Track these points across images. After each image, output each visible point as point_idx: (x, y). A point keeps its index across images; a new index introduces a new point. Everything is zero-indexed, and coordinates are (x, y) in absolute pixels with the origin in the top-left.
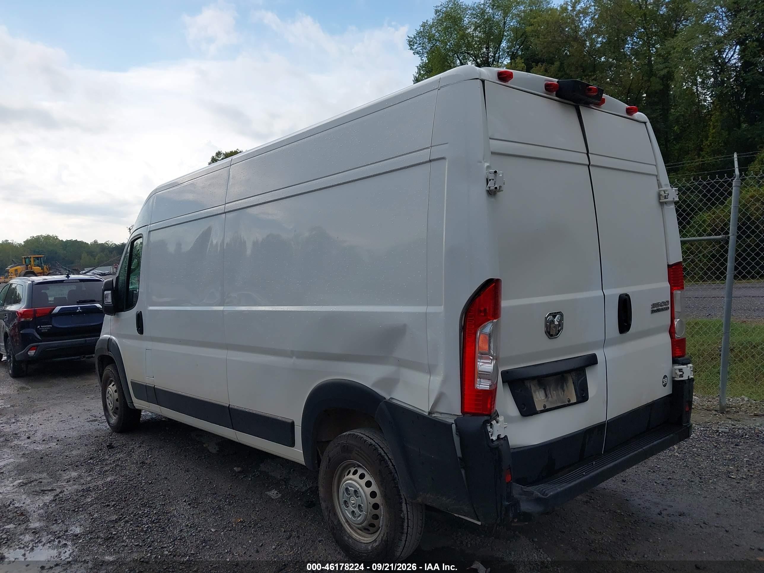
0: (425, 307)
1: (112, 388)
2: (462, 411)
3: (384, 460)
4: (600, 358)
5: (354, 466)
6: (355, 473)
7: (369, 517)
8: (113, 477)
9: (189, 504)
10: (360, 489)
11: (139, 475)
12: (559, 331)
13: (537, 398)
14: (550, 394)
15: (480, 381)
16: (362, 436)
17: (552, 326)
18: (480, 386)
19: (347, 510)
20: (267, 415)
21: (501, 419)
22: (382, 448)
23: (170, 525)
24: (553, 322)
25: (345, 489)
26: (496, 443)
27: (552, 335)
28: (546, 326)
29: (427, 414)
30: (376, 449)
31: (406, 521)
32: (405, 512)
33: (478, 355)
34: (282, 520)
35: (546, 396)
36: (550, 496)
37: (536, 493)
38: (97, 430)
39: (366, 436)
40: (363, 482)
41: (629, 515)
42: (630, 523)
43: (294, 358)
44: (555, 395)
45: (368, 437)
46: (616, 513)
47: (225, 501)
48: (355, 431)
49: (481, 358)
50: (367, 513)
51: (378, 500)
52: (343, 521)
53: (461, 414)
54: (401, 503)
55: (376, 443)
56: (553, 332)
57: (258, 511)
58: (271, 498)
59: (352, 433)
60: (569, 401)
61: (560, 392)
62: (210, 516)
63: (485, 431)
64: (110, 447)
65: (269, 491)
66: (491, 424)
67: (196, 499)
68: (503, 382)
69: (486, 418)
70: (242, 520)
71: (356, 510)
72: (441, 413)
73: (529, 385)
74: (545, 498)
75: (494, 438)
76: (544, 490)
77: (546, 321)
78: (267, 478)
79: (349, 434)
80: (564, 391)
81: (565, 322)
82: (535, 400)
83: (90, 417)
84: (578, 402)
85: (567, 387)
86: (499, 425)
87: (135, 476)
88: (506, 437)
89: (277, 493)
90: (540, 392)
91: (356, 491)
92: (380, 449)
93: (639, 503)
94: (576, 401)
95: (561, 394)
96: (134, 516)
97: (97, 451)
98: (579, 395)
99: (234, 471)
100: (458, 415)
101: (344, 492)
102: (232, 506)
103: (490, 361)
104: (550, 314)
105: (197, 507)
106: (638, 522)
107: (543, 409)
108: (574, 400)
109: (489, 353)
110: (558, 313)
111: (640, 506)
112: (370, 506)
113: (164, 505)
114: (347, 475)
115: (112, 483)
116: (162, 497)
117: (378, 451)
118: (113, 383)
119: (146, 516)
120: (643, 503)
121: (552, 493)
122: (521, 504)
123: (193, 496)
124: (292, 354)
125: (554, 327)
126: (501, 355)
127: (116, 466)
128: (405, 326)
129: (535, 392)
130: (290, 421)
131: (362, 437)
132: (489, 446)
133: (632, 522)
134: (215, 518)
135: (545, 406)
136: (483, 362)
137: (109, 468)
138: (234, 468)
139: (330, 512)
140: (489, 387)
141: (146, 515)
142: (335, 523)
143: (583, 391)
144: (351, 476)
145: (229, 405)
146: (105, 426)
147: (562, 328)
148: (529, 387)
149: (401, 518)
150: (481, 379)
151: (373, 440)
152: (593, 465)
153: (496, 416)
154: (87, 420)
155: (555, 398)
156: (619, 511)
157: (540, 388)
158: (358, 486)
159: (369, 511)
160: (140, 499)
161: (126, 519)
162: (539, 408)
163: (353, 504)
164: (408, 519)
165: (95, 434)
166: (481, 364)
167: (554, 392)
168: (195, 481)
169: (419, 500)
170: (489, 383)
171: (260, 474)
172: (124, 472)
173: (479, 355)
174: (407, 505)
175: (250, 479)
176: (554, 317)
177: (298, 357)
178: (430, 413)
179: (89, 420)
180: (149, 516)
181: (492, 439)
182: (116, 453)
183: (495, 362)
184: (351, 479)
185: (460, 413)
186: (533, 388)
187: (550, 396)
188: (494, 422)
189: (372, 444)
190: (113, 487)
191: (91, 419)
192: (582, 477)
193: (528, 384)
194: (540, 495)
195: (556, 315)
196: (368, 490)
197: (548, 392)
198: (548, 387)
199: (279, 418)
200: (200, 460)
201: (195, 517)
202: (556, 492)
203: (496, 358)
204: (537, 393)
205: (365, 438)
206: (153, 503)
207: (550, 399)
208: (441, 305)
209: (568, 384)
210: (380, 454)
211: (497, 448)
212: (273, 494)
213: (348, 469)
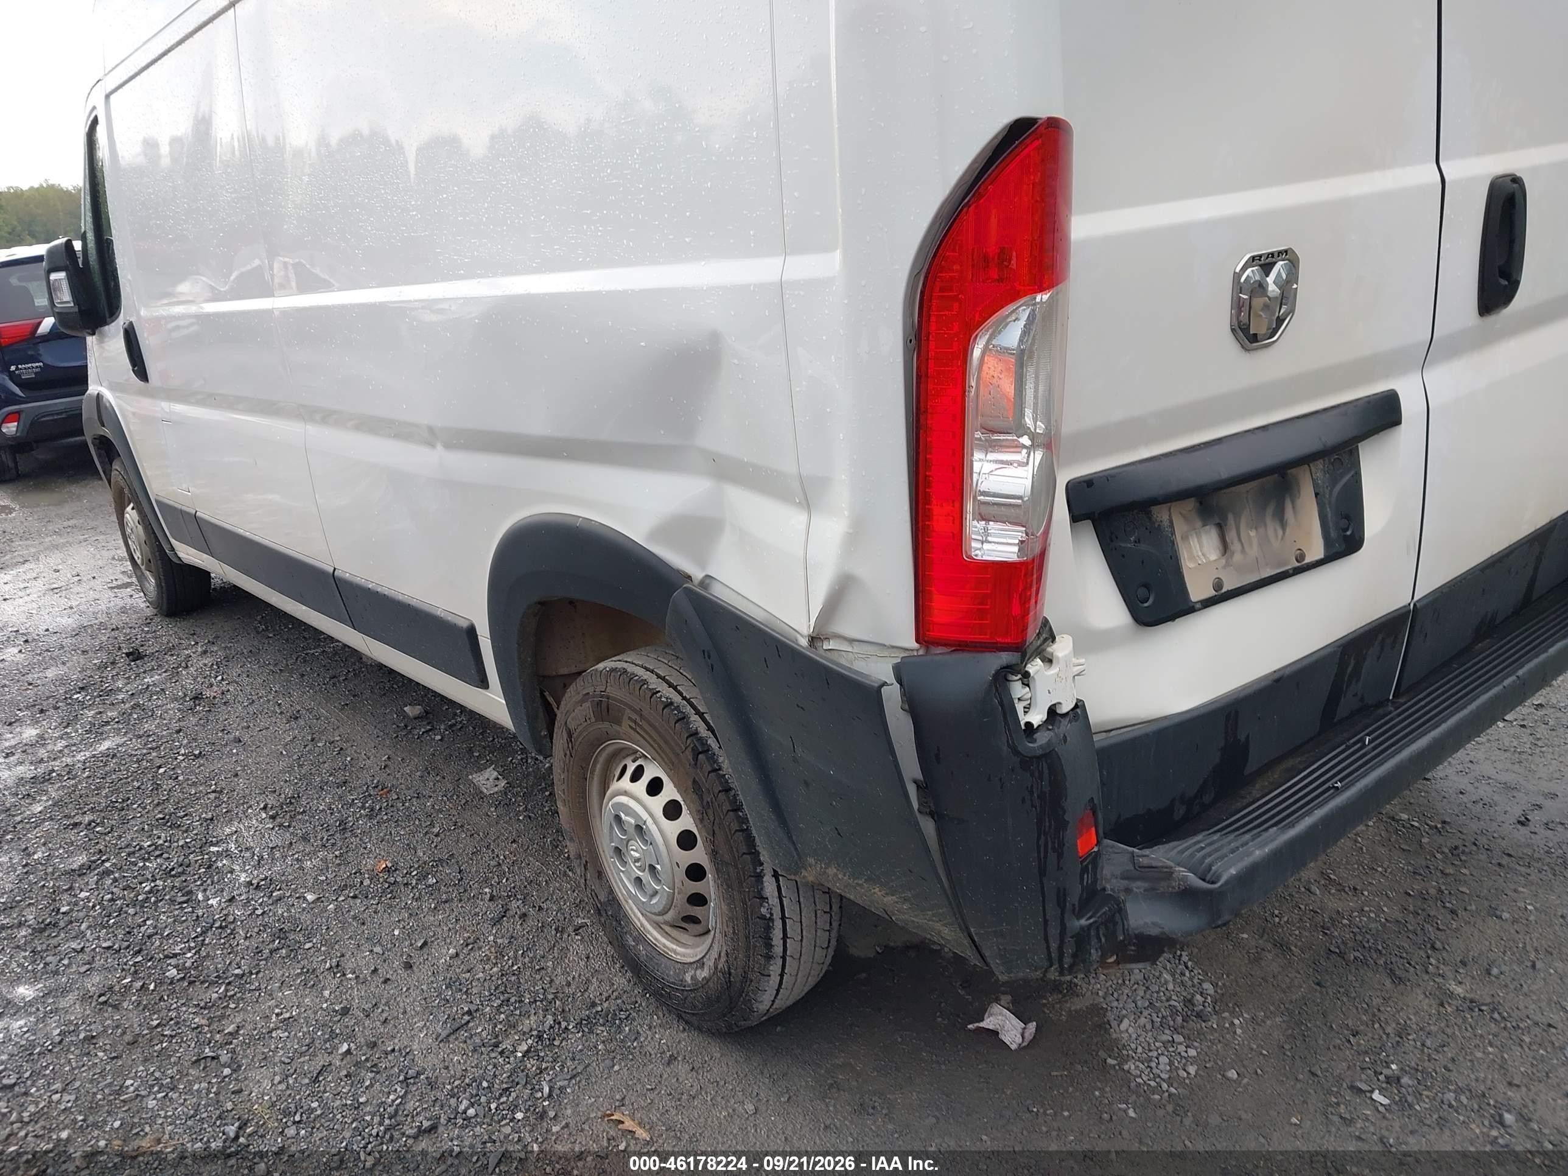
0: (778, 261)
1: (131, 514)
2: (921, 636)
3: (707, 749)
4: (1410, 406)
5: (635, 755)
6: (636, 776)
7: (680, 899)
8: (119, 740)
9: (273, 818)
10: (650, 822)
11: (178, 732)
12: (1280, 321)
13: (1192, 558)
14: (1236, 541)
15: (986, 529)
16: (647, 675)
17: (1258, 302)
18: (986, 546)
19: (623, 872)
20: (413, 603)
21: (1062, 648)
22: (701, 715)
23: (209, 881)
24: (1261, 286)
25: (612, 818)
26: (1042, 738)
27: (1254, 338)
28: (1238, 306)
29: (804, 642)
30: (683, 719)
31: (778, 924)
32: (774, 900)
33: (974, 434)
34: (493, 863)
35: (1225, 547)
36: (1226, 883)
37: (1182, 871)
38: (123, 610)
39: (659, 676)
40: (657, 803)
41: (1436, 827)
42: (1439, 856)
43: (439, 447)
44: (1255, 542)
45: (663, 679)
46: (1398, 821)
47: (363, 807)
48: (630, 656)
49: (991, 446)
50: (674, 890)
51: (699, 855)
52: (623, 895)
53: (916, 645)
54: (759, 877)
55: (684, 698)
56: (1258, 327)
57: (437, 835)
58: (481, 792)
59: (619, 665)
60: (1300, 557)
61: (1270, 531)
62: (315, 852)
63: (1001, 704)
64: (135, 656)
65: (480, 770)
66: (1026, 675)
67: (295, 798)
68: (1075, 519)
69: (1005, 658)
70: (389, 865)
71: (646, 876)
72: (851, 641)
73: (1165, 518)
74: (1210, 892)
75: (1037, 718)
76: (1207, 861)
77: (1238, 286)
78: (482, 734)
79: (613, 670)
80: (1283, 525)
81: (1303, 288)
82: (1188, 565)
83: (121, 576)
84: (1331, 557)
85: (1294, 508)
86: (1053, 671)
87: (171, 734)
88: (1079, 706)
89: (497, 779)
90: (1205, 539)
91: (639, 829)
92: (695, 718)
93: (1462, 787)
94: (1321, 556)
95: (1277, 536)
96: (129, 855)
97: (103, 667)
98: (1333, 534)
99: (405, 715)
100: (906, 650)
101: (611, 827)
102: (375, 822)
103: (1021, 456)
104: (1253, 258)
105: (289, 826)
106: (1463, 852)
107: (1214, 593)
108: (1316, 550)
109: (1020, 429)
110: (1280, 253)
111: (1464, 798)
112: (681, 874)
113: (212, 819)
114: (618, 780)
115: (110, 755)
116: (212, 796)
117: (688, 723)
118: (132, 505)
119: (157, 856)
120: (1470, 788)
121: (1233, 871)
122: (1130, 907)
123: (289, 791)
124: (431, 437)
125: (1266, 307)
126: (1067, 428)
127: (133, 708)
128: (715, 337)
129: (1185, 538)
130: (464, 624)
131: (645, 682)
132: (1015, 751)
133: (1446, 850)
134: (324, 860)
135: (1218, 585)
136: (996, 462)
137: (115, 714)
138: (405, 709)
139: (586, 869)
140: (1016, 549)
141: (158, 853)
142: (603, 897)
143: (1347, 517)
144: (625, 783)
145: (335, 569)
146: (139, 601)
147: (1292, 311)
148: (1166, 523)
149: (763, 917)
150: (987, 520)
151: (675, 688)
152: (1364, 746)
153: (1046, 640)
154: (109, 585)
155: (1254, 551)
156: (1405, 816)
157: (1204, 525)
158: (645, 815)
159: (678, 884)
160: (158, 804)
161: (107, 865)
162: (1198, 589)
163: (637, 860)
164: (783, 918)
165: (115, 621)
166: (988, 467)
167: (1253, 533)
168: (305, 746)
169: (809, 875)
170: (1017, 534)
171: (468, 720)
172: (149, 726)
173: (978, 435)
174: (777, 881)
175: (438, 737)
176: (1267, 268)
177: (448, 446)
178: (813, 640)
179: (115, 583)
180: (165, 856)
181: (1029, 725)
182: (144, 672)
183: (1038, 455)
184: (625, 793)
185: (910, 642)
186: (1180, 527)
187: (1236, 546)
188: (1035, 667)
189: (672, 703)
190: (107, 768)
191: (119, 583)
192: (1332, 797)
193: (1161, 514)
194: (1194, 880)
195: (1275, 263)
196: (674, 829)
197: (1231, 535)
198: (1230, 517)
199: (439, 613)
200: (334, 684)
201: (278, 854)
202: (1247, 861)
203: (1048, 443)
204: (1194, 542)
205: (654, 683)
206: (186, 815)
207: (1238, 557)
208: (826, 248)
209: (1298, 502)
210: (696, 733)
211: (1049, 756)
212: (488, 780)
213: (620, 761)
